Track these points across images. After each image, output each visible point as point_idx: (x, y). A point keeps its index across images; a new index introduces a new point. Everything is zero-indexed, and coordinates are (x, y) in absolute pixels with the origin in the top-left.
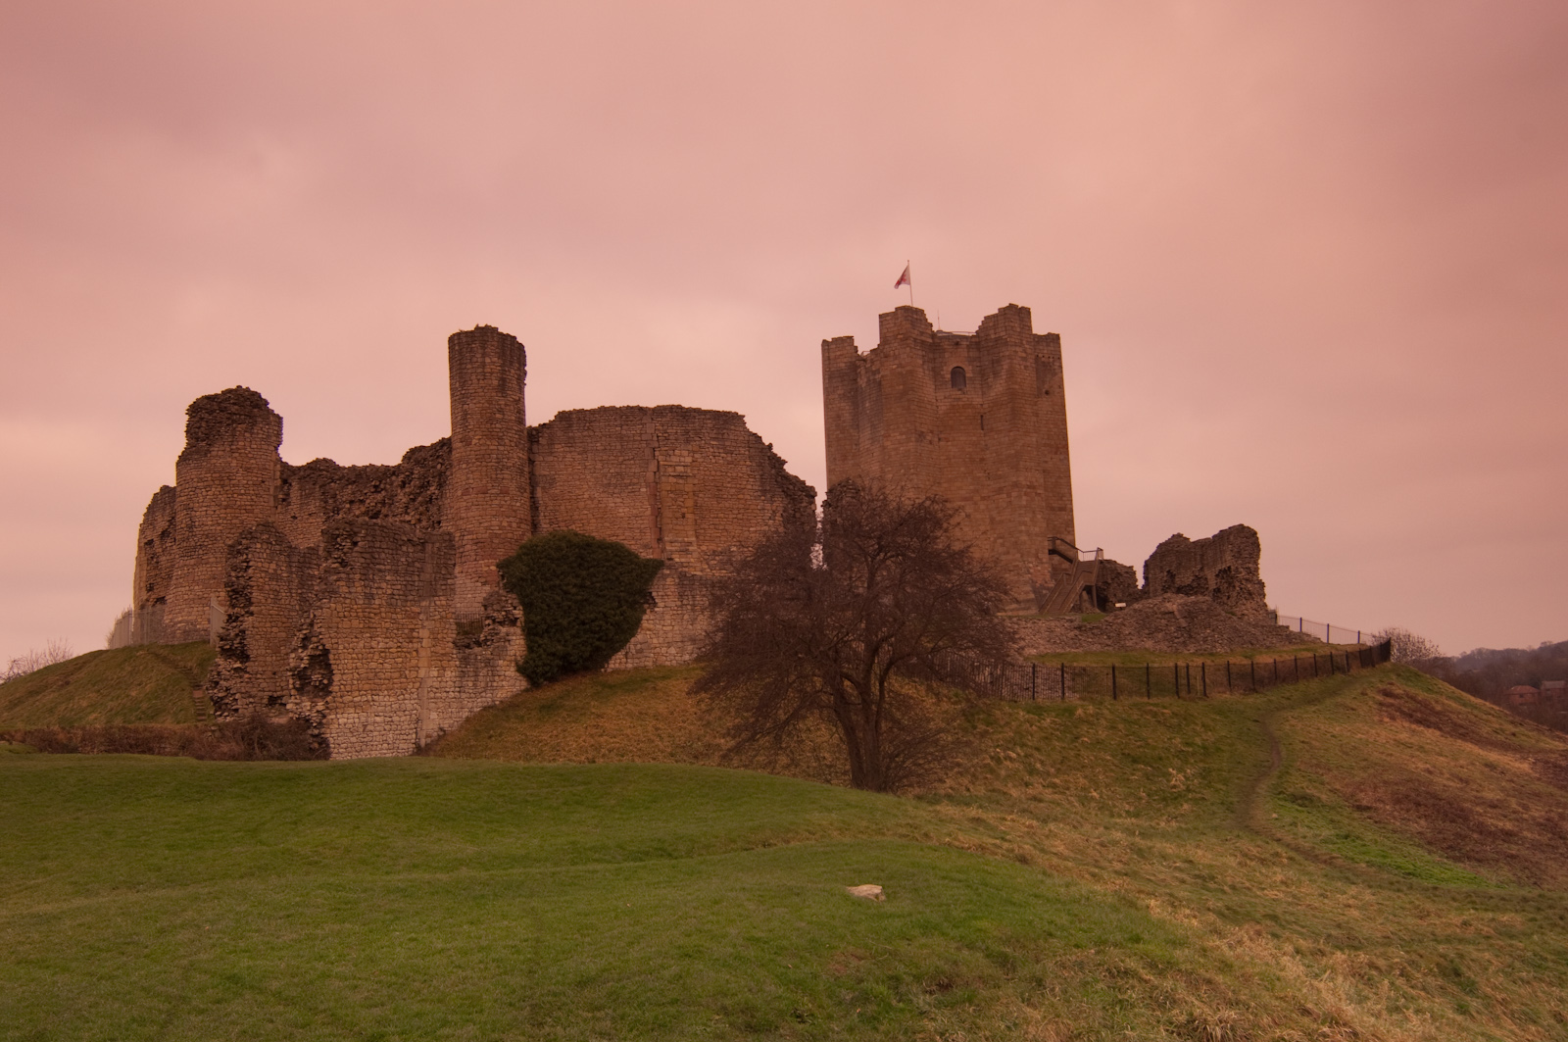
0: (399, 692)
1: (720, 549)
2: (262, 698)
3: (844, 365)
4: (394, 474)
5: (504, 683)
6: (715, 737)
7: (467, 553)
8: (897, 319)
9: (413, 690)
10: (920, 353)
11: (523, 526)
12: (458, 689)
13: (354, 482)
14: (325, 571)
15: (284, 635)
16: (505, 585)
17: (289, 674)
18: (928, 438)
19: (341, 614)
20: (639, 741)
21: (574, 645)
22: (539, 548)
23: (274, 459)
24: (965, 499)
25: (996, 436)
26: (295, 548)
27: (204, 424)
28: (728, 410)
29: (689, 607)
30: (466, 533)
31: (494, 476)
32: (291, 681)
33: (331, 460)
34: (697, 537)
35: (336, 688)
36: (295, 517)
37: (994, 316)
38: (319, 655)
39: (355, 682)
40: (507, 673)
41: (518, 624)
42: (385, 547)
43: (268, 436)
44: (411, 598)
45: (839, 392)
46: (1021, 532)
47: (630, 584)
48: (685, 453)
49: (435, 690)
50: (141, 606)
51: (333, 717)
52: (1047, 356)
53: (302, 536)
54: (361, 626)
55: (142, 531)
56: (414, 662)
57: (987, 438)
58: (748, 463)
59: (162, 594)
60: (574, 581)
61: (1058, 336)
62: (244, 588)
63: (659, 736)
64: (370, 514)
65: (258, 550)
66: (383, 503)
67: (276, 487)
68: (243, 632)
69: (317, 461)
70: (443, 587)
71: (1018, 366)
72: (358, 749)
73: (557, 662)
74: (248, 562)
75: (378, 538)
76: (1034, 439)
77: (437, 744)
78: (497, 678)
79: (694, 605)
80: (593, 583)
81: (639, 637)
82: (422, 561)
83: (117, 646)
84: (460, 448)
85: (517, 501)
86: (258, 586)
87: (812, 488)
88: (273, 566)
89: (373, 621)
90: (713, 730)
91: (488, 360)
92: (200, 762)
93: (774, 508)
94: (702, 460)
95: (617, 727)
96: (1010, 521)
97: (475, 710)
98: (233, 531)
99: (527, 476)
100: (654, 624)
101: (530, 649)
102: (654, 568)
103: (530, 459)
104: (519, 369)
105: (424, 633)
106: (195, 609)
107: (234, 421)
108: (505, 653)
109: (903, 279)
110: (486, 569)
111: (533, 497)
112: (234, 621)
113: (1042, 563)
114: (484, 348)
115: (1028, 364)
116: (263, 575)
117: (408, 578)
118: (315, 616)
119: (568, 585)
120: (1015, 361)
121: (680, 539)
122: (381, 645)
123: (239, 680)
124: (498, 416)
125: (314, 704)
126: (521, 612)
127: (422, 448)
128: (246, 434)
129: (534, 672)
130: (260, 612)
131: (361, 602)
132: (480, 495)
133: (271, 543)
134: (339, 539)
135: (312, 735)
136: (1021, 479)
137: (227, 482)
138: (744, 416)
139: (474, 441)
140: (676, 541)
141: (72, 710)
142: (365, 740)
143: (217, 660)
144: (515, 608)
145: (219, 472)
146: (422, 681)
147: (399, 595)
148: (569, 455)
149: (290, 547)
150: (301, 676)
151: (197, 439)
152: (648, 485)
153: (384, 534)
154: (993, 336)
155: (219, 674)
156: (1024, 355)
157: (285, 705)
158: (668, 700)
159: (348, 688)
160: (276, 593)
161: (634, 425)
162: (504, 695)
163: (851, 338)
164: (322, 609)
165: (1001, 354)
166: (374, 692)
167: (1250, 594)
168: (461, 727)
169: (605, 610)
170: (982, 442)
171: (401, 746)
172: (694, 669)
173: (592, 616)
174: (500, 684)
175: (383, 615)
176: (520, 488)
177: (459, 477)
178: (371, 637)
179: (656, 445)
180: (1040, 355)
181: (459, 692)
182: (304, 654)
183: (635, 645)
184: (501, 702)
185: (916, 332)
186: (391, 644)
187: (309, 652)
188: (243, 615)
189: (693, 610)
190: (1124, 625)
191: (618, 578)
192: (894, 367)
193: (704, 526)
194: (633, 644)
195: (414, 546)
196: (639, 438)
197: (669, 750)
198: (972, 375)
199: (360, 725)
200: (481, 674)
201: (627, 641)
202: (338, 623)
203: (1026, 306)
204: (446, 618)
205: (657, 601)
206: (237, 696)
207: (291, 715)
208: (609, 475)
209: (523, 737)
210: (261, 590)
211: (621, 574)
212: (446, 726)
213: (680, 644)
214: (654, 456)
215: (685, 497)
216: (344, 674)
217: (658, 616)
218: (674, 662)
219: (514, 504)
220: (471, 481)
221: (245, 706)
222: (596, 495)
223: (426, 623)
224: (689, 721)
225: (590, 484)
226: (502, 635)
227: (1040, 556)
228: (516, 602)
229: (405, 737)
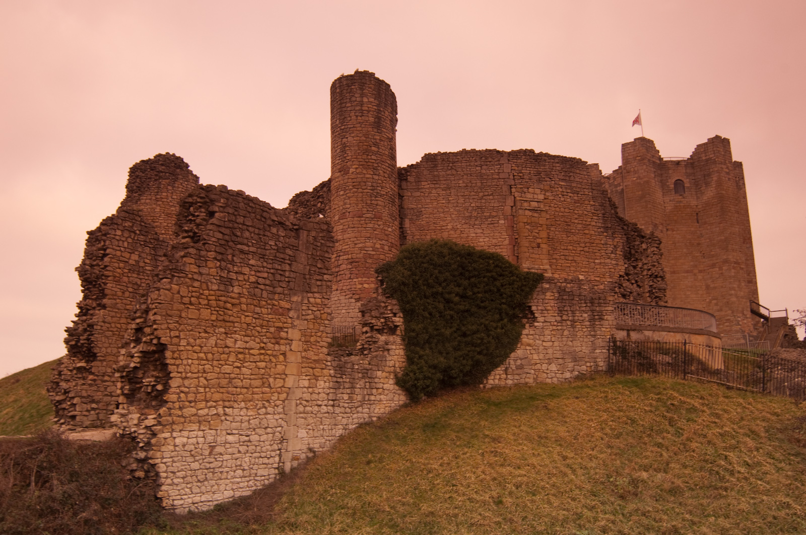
0: (260, 404)
1: (570, 277)
5: (382, 397)
7: (342, 272)
8: (636, 146)
9: (278, 402)
10: (653, 169)
11: (393, 250)
12: (331, 403)
14: (173, 248)
16: (384, 290)
17: (117, 375)
18: (660, 228)
20: (550, 475)
21: (455, 358)
22: (421, 252)
24: (687, 272)
25: (709, 227)
27: (138, 180)
29: (569, 323)
30: (342, 254)
31: (369, 202)
32: (119, 385)
34: (550, 266)
35: (174, 397)
37: (704, 144)
38: (154, 352)
39: (202, 390)
40: (385, 386)
41: (398, 332)
42: (250, 224)
44: (279, 290)
46: (731, 295)
47: (511, 296)
48: (538, 191)
49: (304, 403)
51: (167, 435)
54: (214, 317)
56: (280, 368)
57: (700, 229)
58: (591, 203)
60: (457, 289)
61: (741, 163)
62: (98, 278)
63: (568, 466)
65: (117, 238)
68: (91, 326)
70: (319, 283)
71: (724, 178)
72: (201, 477)
73: (439, 376)
74: (105, 250)
76: (737, 229)
77: (305, 469)
78: (374, 391)
79: (574, 321)
80: (474, 294)
81: (519, 352)
82: (295, 248)
85: (388, 227)
86: (115, 277)
88: (135, 257)
89: (230, 312)
90: (630, 461)
91: (365, 100)
93: (615, 244)
94: (552, 198)
95: (518, 455)
96: (722, 287)
97: (351, 427)
99: (397, 207)
100: (534, 339)
101: (410, 360)
103: (399, 195)
105: (294, 334)
107: (160, 177)
108: (383, 363)
109: (637, 121)
110: (360, 286)
111: (401, 227)
112: (85, 315)
113: (749, 320)
114: (362, 89)
115: (730, 177)
116: (122, 265)
117: (277, 266)
119: (450, 293)
120: (722, 175)
121: (536, 266)
122: (239, 344)
124: (373, 148)
126: (402, 320)
128: (170, 188)
129: (415, 386)
130: (114, 306)
131: (215, 287)
132: (356, 219)
133: (134, 232)
134: (192, 209)
135: (139, 461)
136: (730, 257)
139: (351, 170)
142: (212, 465)
144: (395, 315)
146: (289, 391)
147: (265, 285)
148: (434, 191)
150: (131, 377)
151: (134, 192)
152: (505, 218)
153: (249, 209)
154: (704, 158)
155: (60, 374)
156: (727, 171)
159: (191, 397)
160: (136, 287)
161: (492, 165)
162: (382, 410)
163: (597, 165)
164: (159, 290)
165: (711, 170)
166: (228, 403)
168: (334, 448)
169: (487, 322)
170: (698, 232)
171: (260, 472)
172: (579, 387)
173: (474, 327)
174: (378, 397)
175: (244, 307)
176: (391, 215)
177: (337, 202)
178: (226, 333)
179: (513, 183)
181: (333, 406)
182: (135, 350)
183: (515, 361)
184: (379, 418)
186: (252, 344)
187: (141, 347)
188: (94, 308)
189: (573, 326)
191: (499, 290)
192: (634, 179)
193: (555, 256)
194: (513, 360)
195: (285, 230)
196: (497, 177)
197: (588, 486)
198: (689, 185)
199: (206, 446)
200: (358, 386)
201: (507, 356)
202: (180, 311)
203: (727, 137)
204: (321, 318)
205: (536, 315)
206: (75, 401)
207: (114, 430)
208: (470, 208)
209: (408, 464)
210: (118, 281)
211: (502, 286)
212: (316, 446)
213: (561, 361)
214: (511, 192)
215: (539, 228)
216: (186, 378)
217: (537, 331)
218: (555, 379)
219: (386, 228)
220: (348, 206)
221: (85, 413)
222: (458, 227)
223: (296, 322)
224: (597, 448)
225: (453, 216)
226: (380, 343)
227: (745, 312)
228: (396, 308)
229: (266, 460)
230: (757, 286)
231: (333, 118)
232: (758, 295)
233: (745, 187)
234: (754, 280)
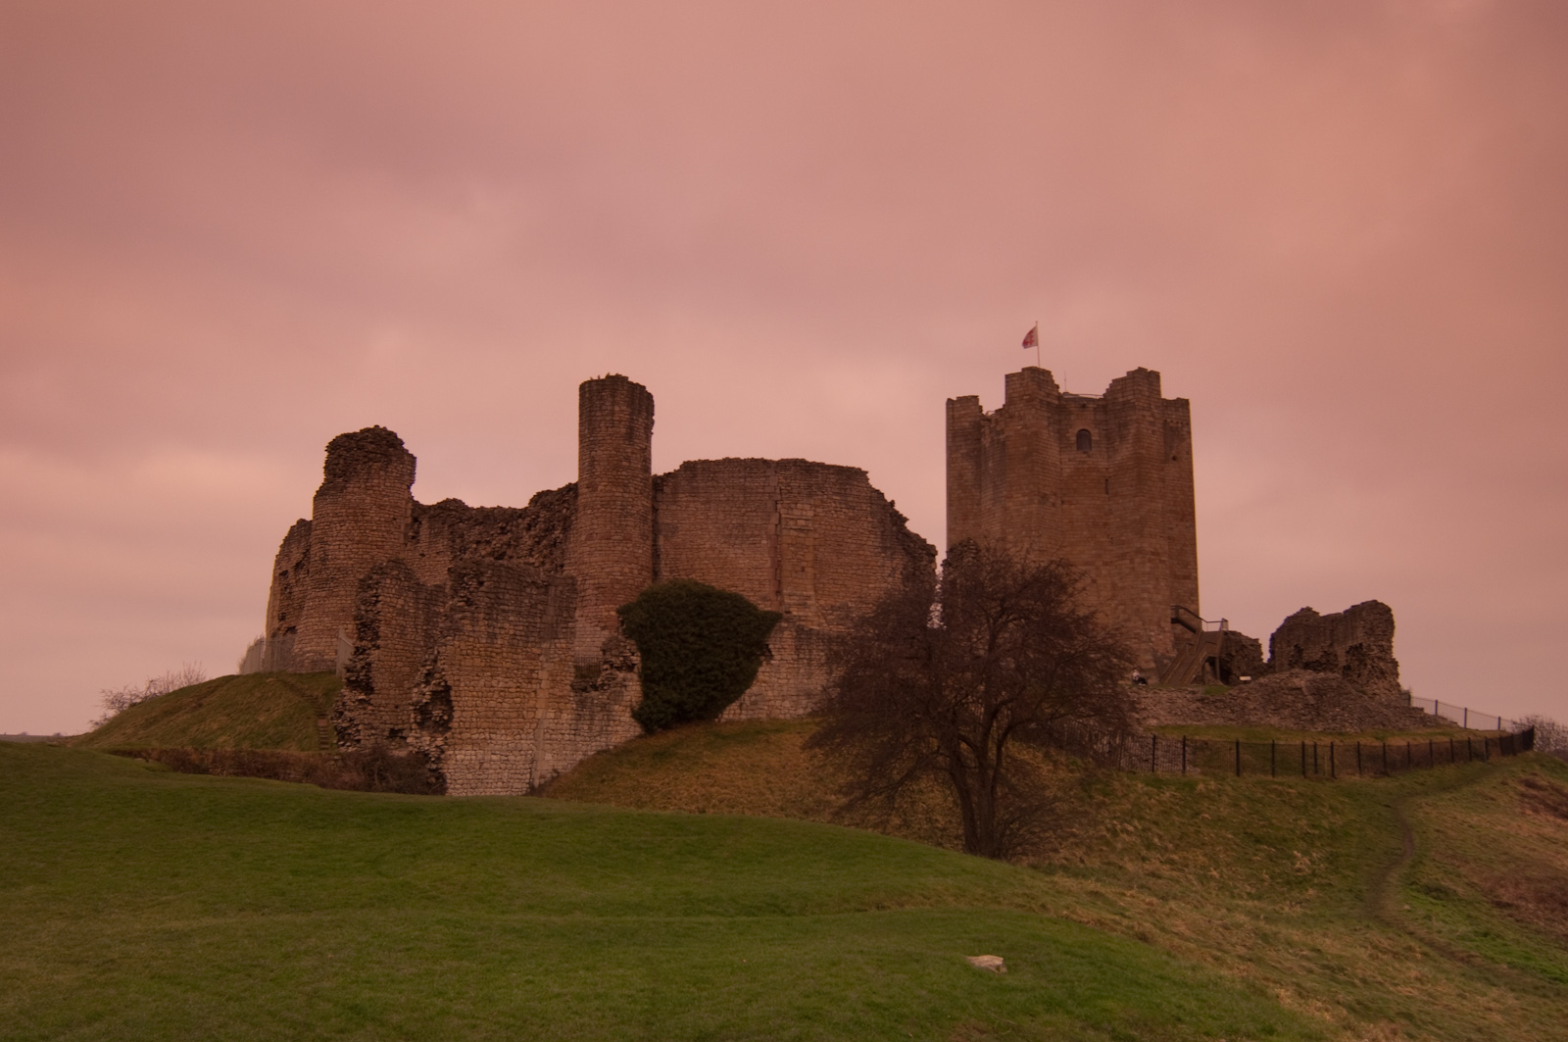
0: (516, 731)
1: (838, 604)
2: (383, 731)
3: (967, 424)
4: (520, 516)
5: (618, 728)
6: (826, 793)
7: (588, 598)
8: (1024, 379)
9: (530, 731)
10: (1046, 414)
11: (644, 573)
12: (573, 732)
13: (482, 523)
14: (451, 609)
15: (407, 669)
16: (624, 630)
17: (411, 708)
18: (1052, 500)
19: (464, 652)
20: (750, 793)
21: (689, 694)
22: (659, 596)
23: (406, 497)
24: (1087, 564)
25: (1121, 501)
26: (423, 585)
27: (341, 462)
28: (851, 465)
29: (805, 661)
30: (587, 578)
31: (618, 523)
33: (460, 501)
34: (816, 591)
35: (456, 725)
36: (423, 555)
37: (1122, 379)
38: (441, 692)
39: (474, 720)
40: (622, 719)
41: (636, 670)
42: (510, 588)
43: (402, 475)
44: (532, 639)
45: (962, 451)
46: (1143, 599)
47: (748, 635)
48: (807, 507)
49: (550, 731)
50: (273, 634)
51: (451, 752)
52: (1175, 421)
53: (429, 574)
54: (483, 664)
55: (278, 562)
56: (532, 703)
57: (1111, 502)
58: (870, 519)
59: (293, 624)
60: (692, 630)
61: (1187, 401)
63: (770, 788)
64: (496, 554)
65: (387, 586)
66: (509, 545)
67: (407, 525)
68: (369, 664)
69: (447, 501)
70: (564, 630)
71: (1145, 431)
72: (473, 785)
73: (672, 709)
74: (377, 597)
75: (504, 579)
76: (1160, 505)
77: (550, 785)
78: (611, 723)
79: (810, 660)
80: (710, 633)
81: (754, 689)
82: (545, 603)
83: (248, 672)
84: (586, 494)
85: (639, 548)
86: (386, 620)
87: (933, 547)
88: (401, 602)
89: (495, 660)
90: (825, 786)
91: (617, 408)
92: (324, 790)
93: (894, 566)
94: (823, 514)
95: (728, 778)
96: (1132, 588)
97: (590, 753)
98: (363, 566)
99: (650, 524)
100: (770, 677)
101: (646, 695)
102: (771, 621)
103: (653, 507)
104: (647, 418)
105: (543, 675)
106: (324, 640)
107: (370, 460)
108: (621, 698)
109: (1030, 340)
110: (606, 614)
111: (655, 545)
112: (361, 654)
113: (1165, 632)
114: (613, 396)
115: (1156, 429)
116: (391, 610)
117: (530, 620)
118: (439, 652)
119: (687, 633)
120: (1142, 426)
121: (798, 593)
122: (501, 684)
123: (362, 712)
124: (624, 463)
125: (433, 739)
126: (639, 659)
127: (548, 492)
128: (382, 473)
129: (649, 719)
130: (386, 646)
131: (484, 641)
132: (603, 541)
133: (400, 579)
134: (465, 579)
135: (431, 770)
136: (1145, 545)
137: (360, 518)
138: (867, 472)
139: (600, 488)
140: (794, 595)
141: (203, 732)
142: (481, 777)
143: (342, 690)
144: (633, 654)
145: (354, 508)
146: (539, 722)
147: (521, 636)
148: (692, 505)
149: (418, 584)
150: (423, 711)
151: (335, 475)
152: (769, 538)
153: (509, 576)
154: (1121, 400)
155: (344, 704)
156: (1152, 419)
157: (405, 738)
158: (781, 754)
159: (467, 725)
160: (402, 628)
161: (758, 477)
162: (618, 740)
163: (976, 398)
164: (446, 646)
165: (1129, 418)
166: (493, 730)
167: (1383, 672)
168: (575, 770)
169: (721, 661)
170: (1106, 506)
171: (515, 785)
172: (807, 723)
173: (709, 666)
174: (615, 728)
175: (505, 655)
176: (643, 535)
177: (584, 522)
178: (492, 676)
179: (779, 498)
180: (1169, 420)
181: (575, 735)
182: (427, 690)
183: (750, 697)
184: (615, 747)
185: (1042, 393)
186: (511, 684)
187: (431, 687)
188: (369, 649)
189: (809, 664)
190: (1249, 699)
191: (735, 629)
192: (1019, 427)
193: (823, 580)
194: (748, 696)
195: (538, 588)
196: (762, 491)
197: (779, 804)
198: (1098, 439)
199: (477, 762)
200: (597, 718)
201: (742, 692)
202: (460, 661)
203: (1155, 370)
204: (565, 660)
205: (773, 653)
206: (360, 727)
207: (411, 748)
208: (731, 526)
209: (635, 783)
210: (388, 624)
211: (739, 625)
212: (560, 768)
213: (795, 698)
214: (776, 509)
215: (806, 550)
216: (464, 711)
217: (773, 669)
218: (788, 715)
219: (636, 550)
220: (595, 527)
221: (367, 738)
222: (717, 545)
223: (545, 665)
224: (801, 776)
225: (712, 534)
226: (619, 680)
227: (1163, 625)
228: (634, 648)
229: (520, 777)
230: (1197, 585)
231: (581, 424)
232: (1197, 596)
233: (1190, 438)
234: (1194, 575)
